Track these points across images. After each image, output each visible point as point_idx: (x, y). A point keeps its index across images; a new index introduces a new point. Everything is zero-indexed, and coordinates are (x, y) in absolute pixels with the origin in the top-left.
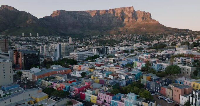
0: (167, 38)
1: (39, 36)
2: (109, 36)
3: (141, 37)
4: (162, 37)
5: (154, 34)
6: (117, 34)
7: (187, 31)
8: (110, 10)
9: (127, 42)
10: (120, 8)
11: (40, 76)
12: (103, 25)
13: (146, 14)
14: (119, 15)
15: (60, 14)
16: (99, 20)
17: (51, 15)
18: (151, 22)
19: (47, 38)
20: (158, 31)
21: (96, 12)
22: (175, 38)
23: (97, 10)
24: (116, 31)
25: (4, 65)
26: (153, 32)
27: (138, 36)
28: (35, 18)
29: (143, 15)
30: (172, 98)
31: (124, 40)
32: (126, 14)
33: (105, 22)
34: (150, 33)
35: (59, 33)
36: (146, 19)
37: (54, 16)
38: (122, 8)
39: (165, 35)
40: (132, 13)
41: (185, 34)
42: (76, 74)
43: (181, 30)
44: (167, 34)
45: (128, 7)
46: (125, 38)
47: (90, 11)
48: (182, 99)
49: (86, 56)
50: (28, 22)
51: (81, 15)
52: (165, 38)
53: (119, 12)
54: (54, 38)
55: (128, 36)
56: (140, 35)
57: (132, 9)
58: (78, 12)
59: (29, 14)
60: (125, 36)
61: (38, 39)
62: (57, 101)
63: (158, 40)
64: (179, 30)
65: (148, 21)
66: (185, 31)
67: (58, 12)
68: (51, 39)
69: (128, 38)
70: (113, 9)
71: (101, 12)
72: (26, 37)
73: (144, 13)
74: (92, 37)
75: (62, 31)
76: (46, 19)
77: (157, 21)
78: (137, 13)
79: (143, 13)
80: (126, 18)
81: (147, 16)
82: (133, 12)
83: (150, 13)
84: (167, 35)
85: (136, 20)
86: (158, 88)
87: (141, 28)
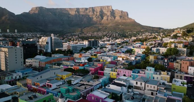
0: (143, 35)
1: (18, 32)
2: (90, 33)
3: (120, 34)
4: (139, 34)
5: (131, 32)
6: (97, 31)
7: (160, 29)
8: (90, 8)
9: (108, 39)
10: (100, 6)
11: (48, 62)
12: (83, 23)
13: (123, 13)
14: (98, 14)
15: (39, 10)
16: (79, 17)
17: (29, 11)
18: (128, 21)
19: (27, 35)
20: (135, 29)
21: (76, 9)
22: (150, 35)
23: (77, 8)
24: (95, 29)
25: (16, 50)
26: (130, 30)
27: (117, 33)
28: (12, 14)
29: (121, 14)
30: (181, 70)
31: (105, 36)
32: (105, 12)
33: (85, 19)
34: (128, 31)
35: (38, 30)
36: (123, 18)
37: (33, 12)
38: (101, 7)
39: (141, 32)
40: (110, 11)
41: (158, 31)
42: (82, 59)
43: (154, 28)
44: (143, 31)
45: (107, 6)
46: (105, 35)
47: (70, 9)
48: (190, 69)
49: (79, 47)
50: (3, 18)
51: (60, 12)
52: (141, 35)
53: (99, 10)
54: (34, 34)
55: (108, 33)
56: (119, 32)
57: (110, 8)
58: (57, 9)
59: (5, 9)
60: (105, 33)
61: (17, 35)
62: (83, 77)
63: (135, 36)
64: (153, 28)
65: (125, 20)
66: (158, 29)
67: (36, 9)
68: (30, 35)
69: (108, 35)
70: (92, 8)
71: (80, 10)
72: (3, 34)
73: (122, 12)
74: (73, 34)
75: (41, 28)
76: (24, 15)
77: (134, 20)
78: (115, 12)
79: (120, 13)
80: (105, 16)
81: (124, 15)
82: (112, 11)
83: (127, 12)
84: (143, 33)
85: (115, 18)
86: (166, 64)
87: (119, 26)
